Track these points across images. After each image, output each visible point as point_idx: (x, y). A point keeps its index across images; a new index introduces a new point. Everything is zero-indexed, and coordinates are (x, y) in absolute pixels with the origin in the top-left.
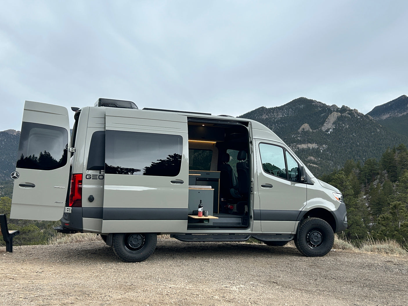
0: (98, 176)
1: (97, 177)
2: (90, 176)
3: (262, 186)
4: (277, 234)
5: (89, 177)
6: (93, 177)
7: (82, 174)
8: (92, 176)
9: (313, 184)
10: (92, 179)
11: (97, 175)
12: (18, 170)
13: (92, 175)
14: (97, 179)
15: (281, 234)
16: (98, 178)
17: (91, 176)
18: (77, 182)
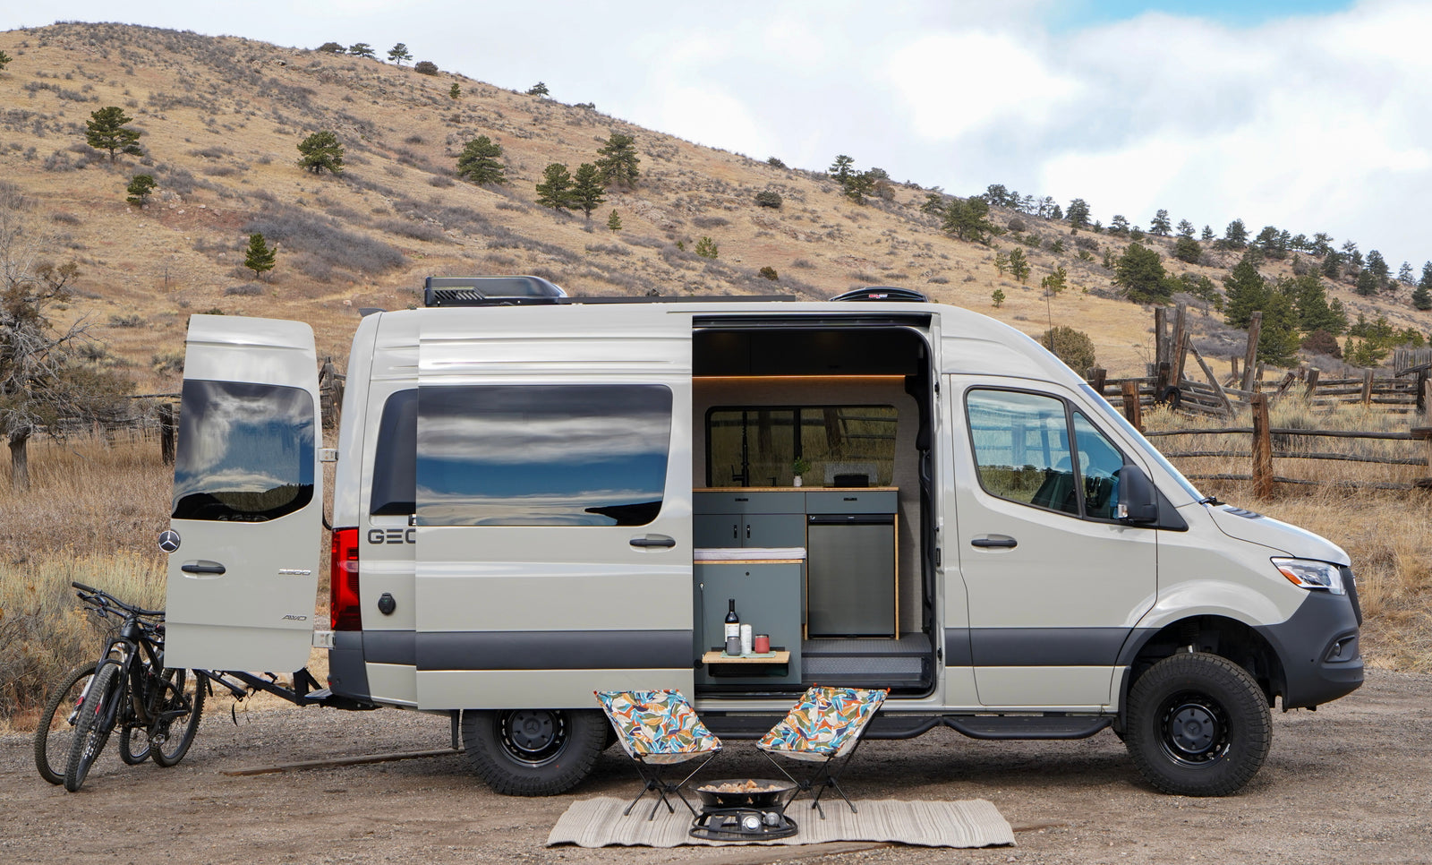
0: (403, 534)
1: (400, 536)
2: (379, 534)
3: (975, 544)
4: (1047, 714)
5: (378, 537)
6: (388, 537)
7: (357, 528)
8: (386, 534)
9: (1184, 528)
10: (388, 542)
11: (401, 531)
12: (176, 523)
13: (385, 531)
14: (401, 542)
15: (1061, 714)
16: (403, 538)
17: (382, 533)
18: (344, 552)
